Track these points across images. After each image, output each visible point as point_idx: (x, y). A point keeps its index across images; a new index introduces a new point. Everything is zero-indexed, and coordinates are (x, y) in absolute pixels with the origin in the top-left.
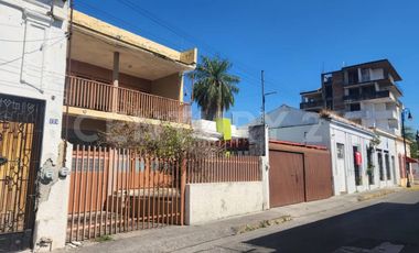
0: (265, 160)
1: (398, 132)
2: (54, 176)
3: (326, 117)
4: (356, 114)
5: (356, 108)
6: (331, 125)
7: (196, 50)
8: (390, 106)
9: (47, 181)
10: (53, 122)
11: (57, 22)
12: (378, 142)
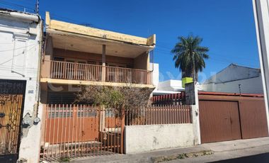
2: (31, 123)
7: (155, 36)
9: (26, 126)
10: (31, 92)
11: (33, 36)
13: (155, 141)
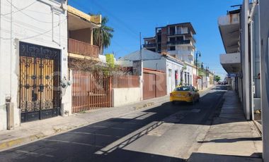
0: (142, 77)
1: (192, 62)
2: (66, 84)
3: (165, 56)
4: (173, 52)
5: (173, 49)
6: (167, 60)
8: (190, 48)
9: (64, 86)
10: (65, 60)
12: (185, 68)
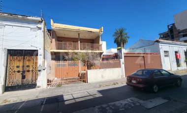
0: (122, 60)
2: (42, 69)
3: (158, 41)
4: (185, 38)
6: (160, 44)
10: (41, 55)
11: (40, 29)
13: (102, 77)
